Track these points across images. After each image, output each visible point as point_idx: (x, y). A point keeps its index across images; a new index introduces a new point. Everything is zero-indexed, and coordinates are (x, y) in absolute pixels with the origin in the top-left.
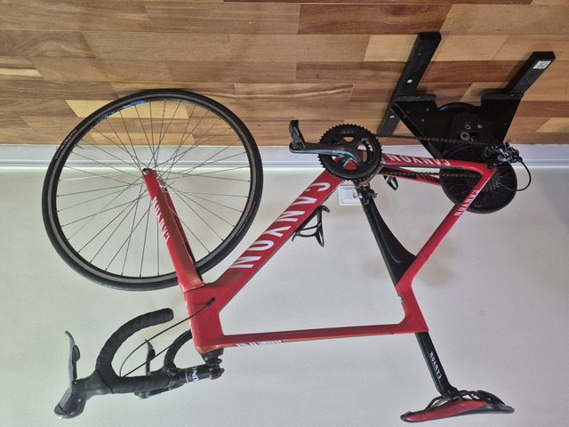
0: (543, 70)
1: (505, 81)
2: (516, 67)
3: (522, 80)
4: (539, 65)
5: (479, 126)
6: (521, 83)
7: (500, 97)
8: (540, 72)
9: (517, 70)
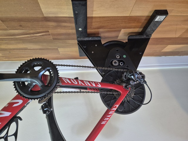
0: (161, 22)
1: (140, 28)
2: (145, 20)
3: (149, 27)
4: (158, 18)
5: (124, 56)
6: (149, 29)
7: (138, 37)
8: (159, 23)
9: (146, 21)
